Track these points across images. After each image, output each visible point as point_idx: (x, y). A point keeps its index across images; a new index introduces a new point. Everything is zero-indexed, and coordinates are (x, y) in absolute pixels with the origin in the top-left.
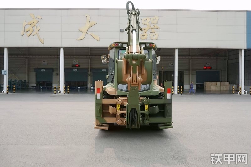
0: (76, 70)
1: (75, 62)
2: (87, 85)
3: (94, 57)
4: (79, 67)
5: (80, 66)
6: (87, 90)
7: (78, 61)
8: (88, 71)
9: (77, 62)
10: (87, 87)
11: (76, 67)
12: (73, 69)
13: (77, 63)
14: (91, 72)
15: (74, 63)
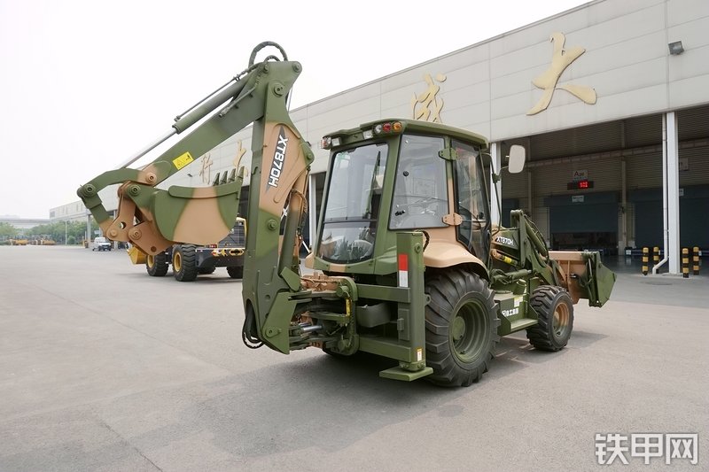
0: (581, 199)
1: (577, 174)
2: (616, 244)
3: (635, 153)
4: (591, 190)
5: (592, 187)
6: (616, 261)
7: (585, 172)
8: (620, 200)
9: (582, 174)
10: (617, 250)
11: (579, 191)
12: (569, 196)
13: (584, 178)
14: (627, 200)
15: (576, 179)
